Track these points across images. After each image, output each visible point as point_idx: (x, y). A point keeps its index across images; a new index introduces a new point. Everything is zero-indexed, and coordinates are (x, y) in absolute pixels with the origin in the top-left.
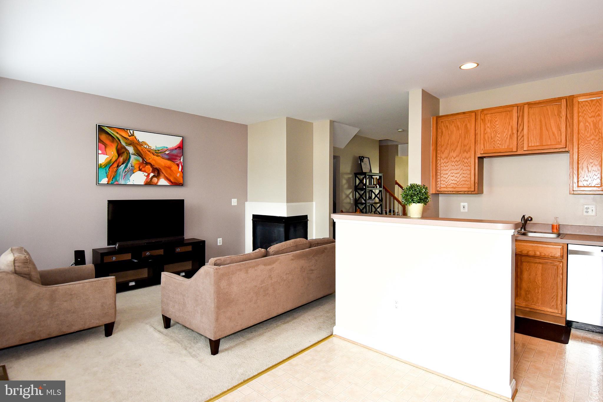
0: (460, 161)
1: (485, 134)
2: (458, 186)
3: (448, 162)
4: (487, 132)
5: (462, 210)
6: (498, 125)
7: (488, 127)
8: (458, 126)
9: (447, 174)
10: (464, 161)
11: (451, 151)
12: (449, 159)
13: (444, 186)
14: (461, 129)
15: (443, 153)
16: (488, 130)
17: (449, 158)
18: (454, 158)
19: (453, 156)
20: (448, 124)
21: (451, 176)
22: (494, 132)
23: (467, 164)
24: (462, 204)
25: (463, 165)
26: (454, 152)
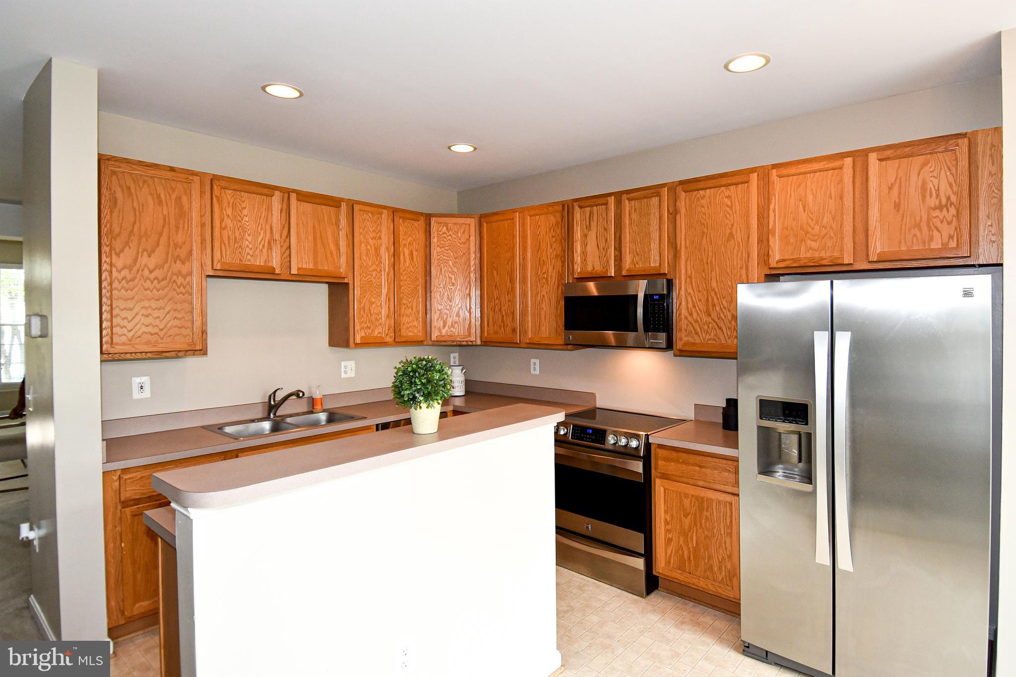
0: (165, 279)
1: (222, 229)
2: (162, 339)
3: (133, 280)
4: (226, 227)
5: (136, 395)
6: (246, 216)
7: (228, 216)
8: (159, 196)
9: (131, 309)
10: (177, 280)
11: (142, 253)
12: (137, 273)
13: (124, 339)
14: (167, 205)
15: (118, 255)
16: (228, 222)
17: (135, 269)
18: (151, 272)
19: (146, 266)
20: (130, 183)
21: (143, 315)
22: (240, 228)
23: (184, 288)
24: (136, 381)
25: (175, 290)
26: (149, 256)
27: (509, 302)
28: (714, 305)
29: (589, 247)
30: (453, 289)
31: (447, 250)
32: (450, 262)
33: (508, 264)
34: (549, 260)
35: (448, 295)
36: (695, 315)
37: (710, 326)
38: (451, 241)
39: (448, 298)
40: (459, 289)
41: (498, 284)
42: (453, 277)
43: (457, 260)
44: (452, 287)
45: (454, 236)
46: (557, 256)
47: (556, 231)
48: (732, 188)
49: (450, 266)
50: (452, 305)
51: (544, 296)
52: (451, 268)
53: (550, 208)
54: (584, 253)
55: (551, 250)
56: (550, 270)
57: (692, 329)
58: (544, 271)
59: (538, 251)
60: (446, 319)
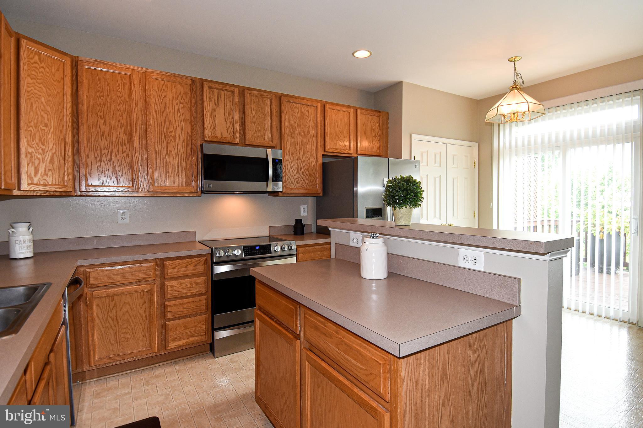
27: (123, 153)
28: (301, 168)
29: (217, 119)
30: (46, 131)
31: (39, 84)
32: (43, 99)
33: (122, 116)
34: (177, 121)
35: (40, 137)
36: (291, 173)
37: (299, 179)
38: (44, 74)
39: (40, 140)
40: (53, 132)
41: (106, 133)
42: (46, 116)
43: (50, 98)
44: (44, 128)
45: (47, 70)
46: (185, 120)
47: (184, 99)
48: (309, 107)
49: (42, 103)
50: (44, 149)
51: (171, 151)
52: (44, 106)
53: (179, 79)
54: (214, 123)
55: (179, 115)
56: (179, 129)
57: (290, 181)
58: (171, 130)
59: (163, 111)
60: (39, 164)
